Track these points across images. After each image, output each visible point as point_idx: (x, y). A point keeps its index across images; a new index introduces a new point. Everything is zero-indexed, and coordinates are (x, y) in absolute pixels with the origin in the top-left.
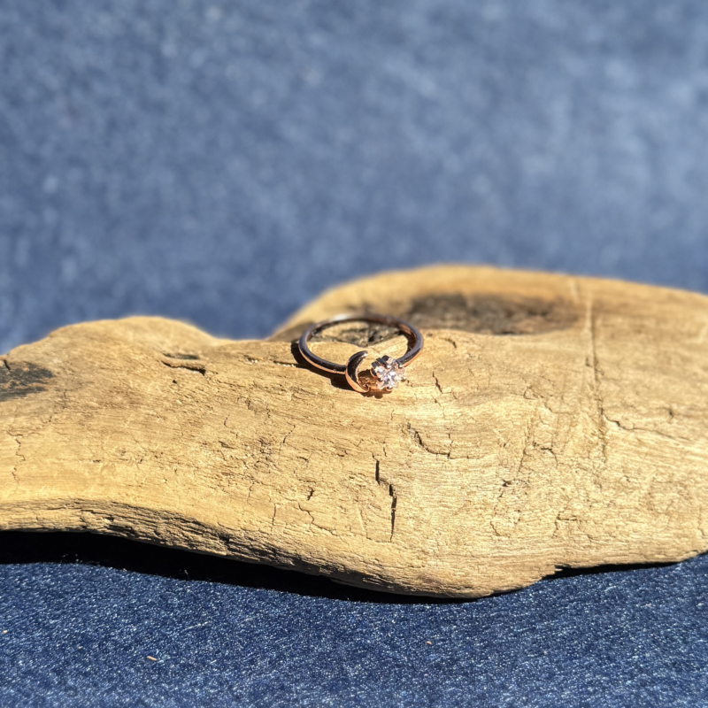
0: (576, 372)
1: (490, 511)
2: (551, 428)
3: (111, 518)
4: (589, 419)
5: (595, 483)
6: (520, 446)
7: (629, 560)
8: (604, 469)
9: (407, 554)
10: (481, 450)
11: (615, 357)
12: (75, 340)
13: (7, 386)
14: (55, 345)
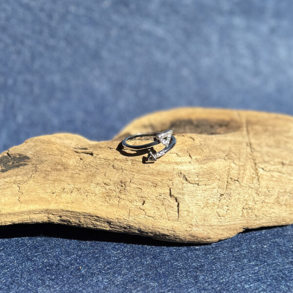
0: (243, 149)
1: (216, 207)
2: (237, 172)
3: (61, 217)
4: (251, 168)
5: (256, 193)
6: (226, 180)
7: (271, 224)
8: (259, 188)
9: (185, 226)
10: (211, 182)
11: (258, 142)
12: (37, 144)
13: (11, 163)
14: (28, 146)
